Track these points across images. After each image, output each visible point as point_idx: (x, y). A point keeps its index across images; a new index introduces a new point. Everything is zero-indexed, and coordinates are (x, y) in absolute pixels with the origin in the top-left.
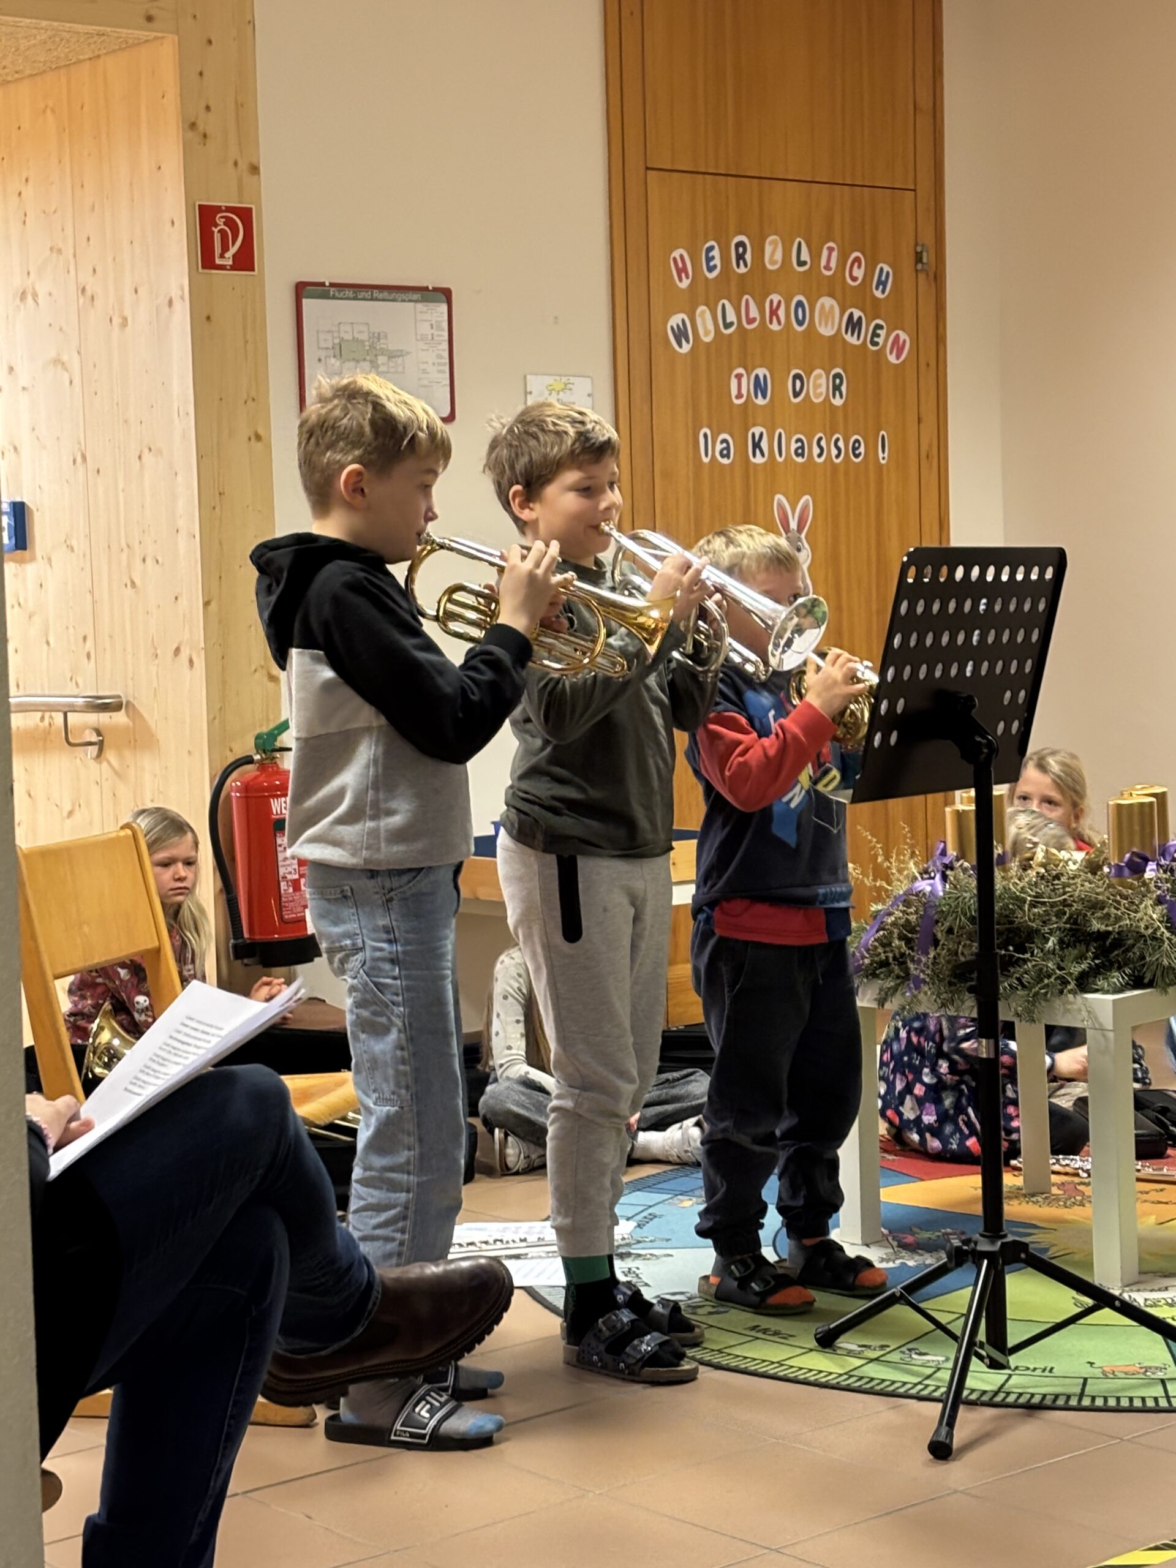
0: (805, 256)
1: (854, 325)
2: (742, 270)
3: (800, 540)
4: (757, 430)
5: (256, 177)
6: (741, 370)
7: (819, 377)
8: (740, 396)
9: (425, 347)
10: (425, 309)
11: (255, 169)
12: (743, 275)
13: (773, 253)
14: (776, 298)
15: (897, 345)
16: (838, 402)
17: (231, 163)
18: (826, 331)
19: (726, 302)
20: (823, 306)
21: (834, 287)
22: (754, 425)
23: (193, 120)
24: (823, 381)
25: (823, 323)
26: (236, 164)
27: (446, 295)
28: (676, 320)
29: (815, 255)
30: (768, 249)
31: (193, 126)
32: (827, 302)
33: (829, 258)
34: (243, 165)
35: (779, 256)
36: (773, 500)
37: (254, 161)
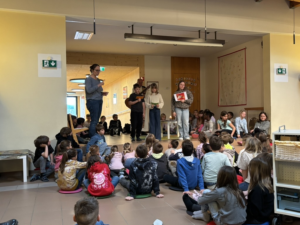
1: (192, 83)
5: (144, 75)
7: (188, 87)
13: (185, 79)
15: (196, 85)
18: (189, 84)
21: (190, 81)
27: (158, 82)
28: (176, 83)
29: (188, 79)
31: (140, 72)
32: (189, 82)
33: (189, 79)
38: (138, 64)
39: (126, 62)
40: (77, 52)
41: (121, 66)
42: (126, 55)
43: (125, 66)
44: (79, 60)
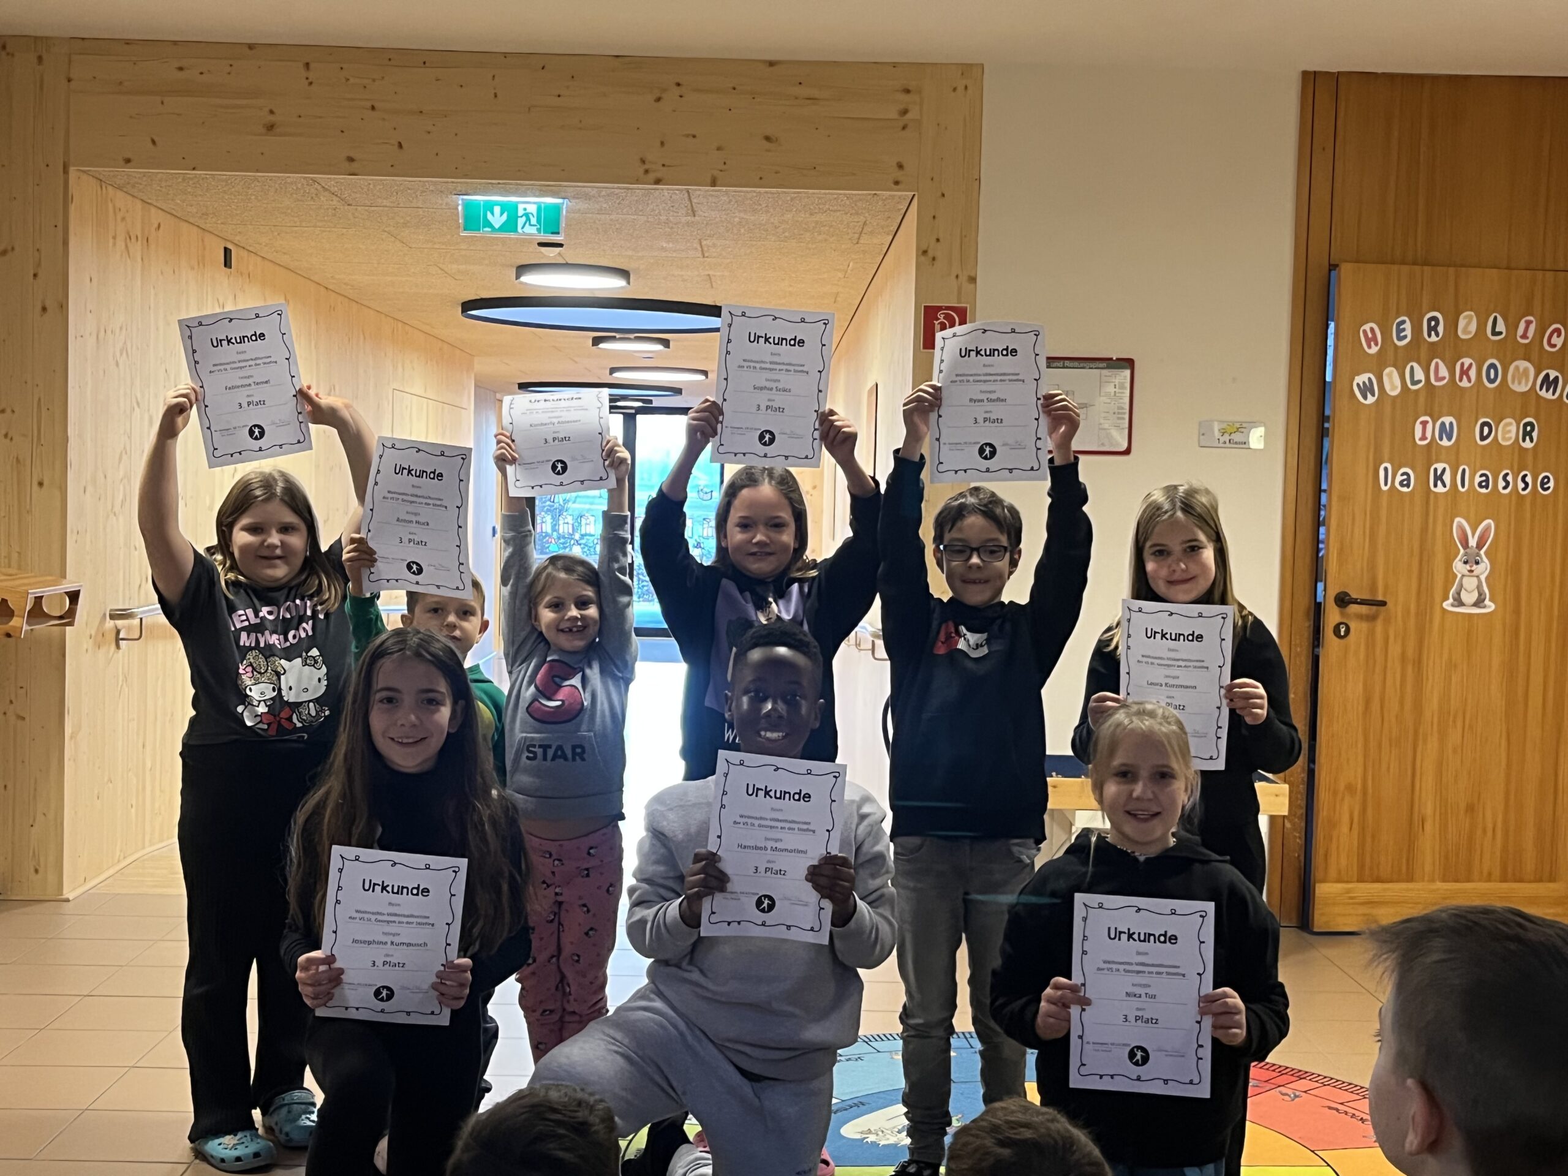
0: (1501, 326)
1: (1549, 383)
2: (1434, 338)
3: (1478, 555)
4: (1440, 466)
5: (972, 286)
6: (1427, 418)
7: (1510, 424)
8: (1423, 438)
9: (1109, 401)
10: (1110, 374)
11: (973, 280)
12: (1433, 343)
13: (1467, 325)
14: (1467, 361)
16: (1528, 444)
17: (953, 277)
18: (1523, 388)
19: (1415, 365)
20: (1517, 368)
21: (1530, 352)
22: (1437, 461)
23: (925, 248)
24: (1514, 428)
25: (1516, 382)
26: (957, 277)
27: (1129, 363)
28: (1362, 378)
29: (1512, 327)
30: (1462, 323)
31: (925, 252)
32: (1523, 364)
33: (1527, 330)
34: (963, 278)
35: (1473, 327)
36: (1452, 522)
37: (973, 274)
38: (900, 166)
39: (768, 138)
40: (251, 47)
41: (714, 184)
42: (772, 64)
43: (761, 182)
44: (270, 127)
